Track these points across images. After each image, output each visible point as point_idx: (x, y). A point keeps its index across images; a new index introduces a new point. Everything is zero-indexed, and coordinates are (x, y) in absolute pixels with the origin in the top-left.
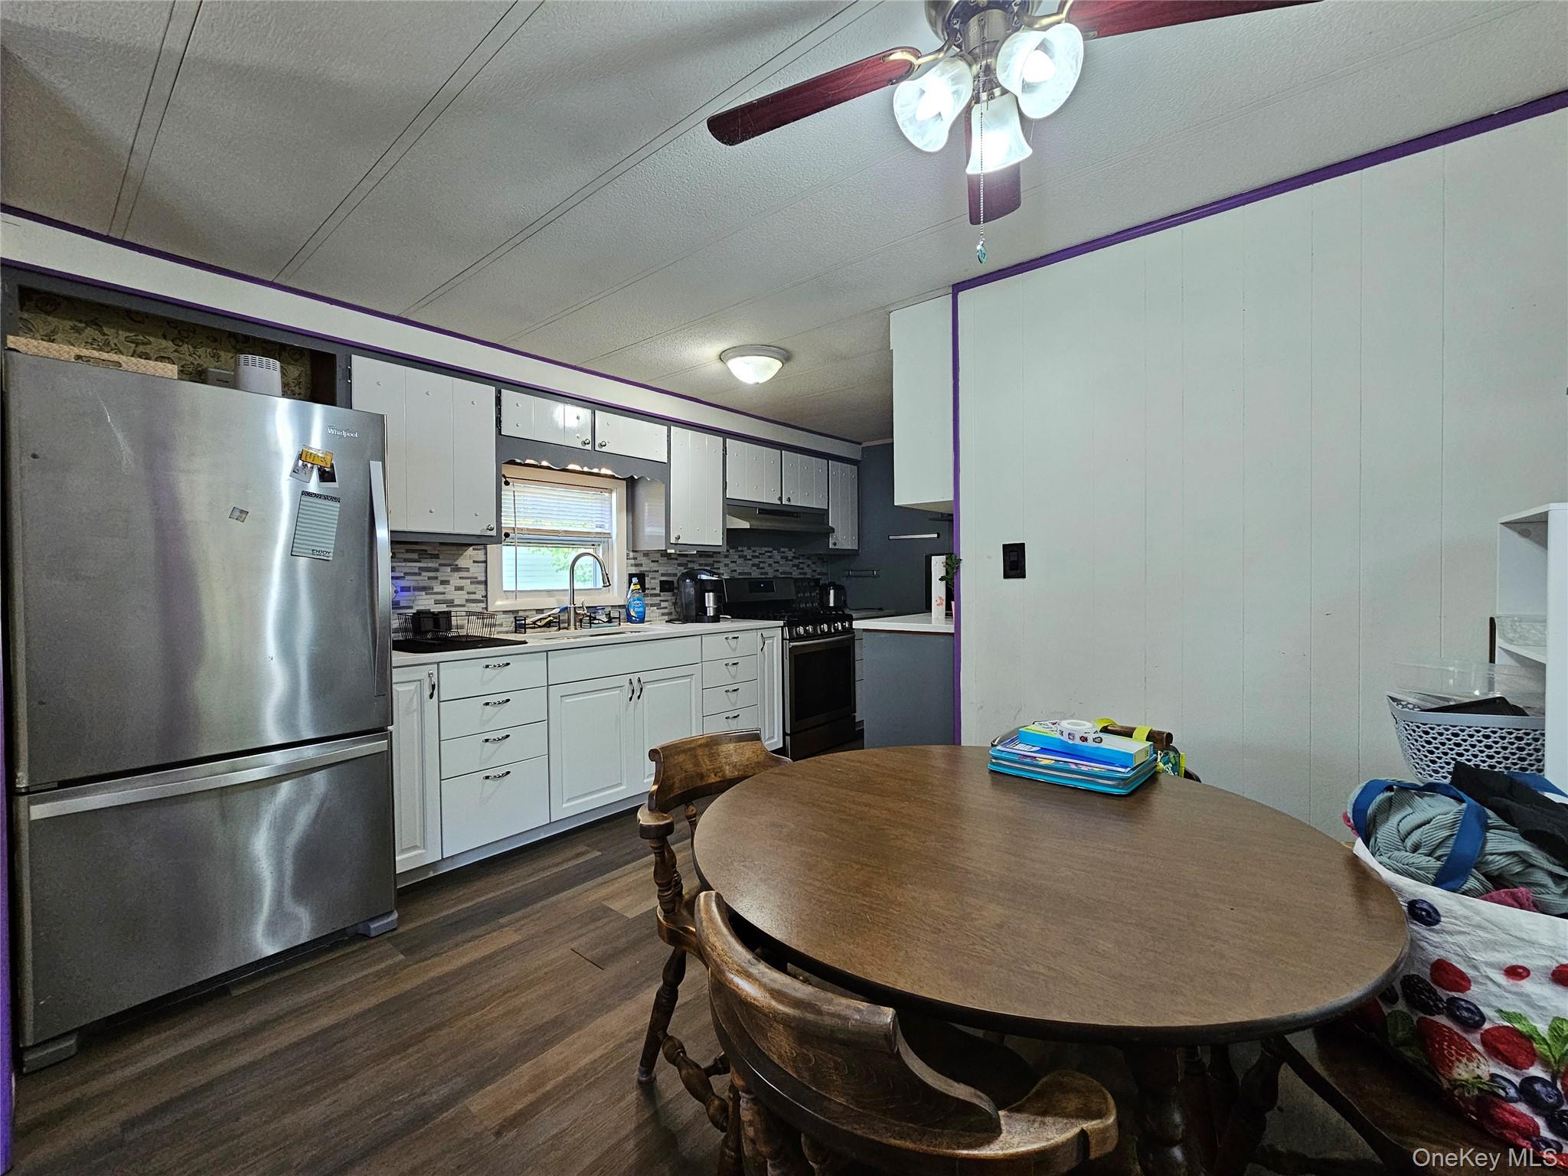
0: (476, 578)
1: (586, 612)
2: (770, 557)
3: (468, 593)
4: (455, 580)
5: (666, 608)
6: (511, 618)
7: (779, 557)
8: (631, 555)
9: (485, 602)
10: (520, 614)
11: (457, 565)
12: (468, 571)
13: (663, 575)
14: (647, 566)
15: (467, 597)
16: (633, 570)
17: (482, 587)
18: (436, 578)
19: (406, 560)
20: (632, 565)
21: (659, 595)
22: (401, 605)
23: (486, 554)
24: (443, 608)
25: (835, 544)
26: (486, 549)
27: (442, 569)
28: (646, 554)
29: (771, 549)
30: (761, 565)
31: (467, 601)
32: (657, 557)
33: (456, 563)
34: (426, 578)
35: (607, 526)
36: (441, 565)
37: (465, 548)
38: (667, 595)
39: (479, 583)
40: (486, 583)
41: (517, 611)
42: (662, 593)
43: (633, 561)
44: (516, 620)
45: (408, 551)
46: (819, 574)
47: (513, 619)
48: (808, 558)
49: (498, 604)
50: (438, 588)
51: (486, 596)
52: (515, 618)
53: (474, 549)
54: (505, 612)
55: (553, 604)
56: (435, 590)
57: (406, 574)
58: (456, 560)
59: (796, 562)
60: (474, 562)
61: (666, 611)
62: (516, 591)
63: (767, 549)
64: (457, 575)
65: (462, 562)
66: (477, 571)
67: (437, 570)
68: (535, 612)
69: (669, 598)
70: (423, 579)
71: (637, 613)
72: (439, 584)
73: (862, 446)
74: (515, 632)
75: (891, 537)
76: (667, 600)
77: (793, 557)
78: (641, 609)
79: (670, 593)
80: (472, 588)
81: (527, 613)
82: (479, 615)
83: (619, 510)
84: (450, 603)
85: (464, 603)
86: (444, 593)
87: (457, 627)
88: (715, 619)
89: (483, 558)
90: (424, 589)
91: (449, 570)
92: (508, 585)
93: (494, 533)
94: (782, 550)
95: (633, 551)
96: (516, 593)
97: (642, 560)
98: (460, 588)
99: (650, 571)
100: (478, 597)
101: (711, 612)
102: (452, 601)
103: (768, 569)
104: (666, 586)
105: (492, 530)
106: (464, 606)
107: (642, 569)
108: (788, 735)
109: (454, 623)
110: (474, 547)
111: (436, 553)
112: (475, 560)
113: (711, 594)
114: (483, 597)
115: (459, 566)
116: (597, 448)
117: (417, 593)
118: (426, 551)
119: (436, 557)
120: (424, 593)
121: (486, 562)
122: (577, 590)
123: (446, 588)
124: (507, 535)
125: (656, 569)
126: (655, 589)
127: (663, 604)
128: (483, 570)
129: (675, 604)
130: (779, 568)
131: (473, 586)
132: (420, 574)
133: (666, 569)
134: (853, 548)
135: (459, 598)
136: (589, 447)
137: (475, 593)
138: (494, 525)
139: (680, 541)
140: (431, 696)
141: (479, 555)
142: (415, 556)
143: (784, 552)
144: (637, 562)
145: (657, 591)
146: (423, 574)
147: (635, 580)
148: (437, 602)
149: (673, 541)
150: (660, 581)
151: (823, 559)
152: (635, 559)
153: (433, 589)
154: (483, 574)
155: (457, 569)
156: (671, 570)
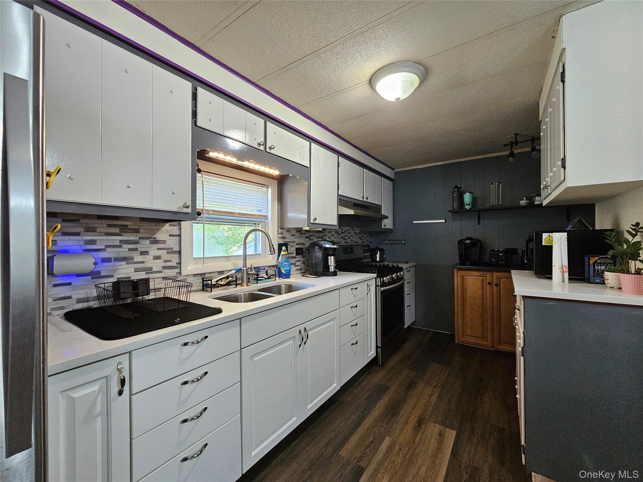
0: (172, 249)
1: (254, 272)
2: (349, 233)
3: (165, 261)
4: (154, 251)
5: (299, 265)
6: (199, 280)
7: (353, 233)
8: (280, 230)
9: (179, 267)
10: (207, 276)
11: (155, 238)
12: (165, 243)
13: (297, 244)
14: (289, 238)
15: (163, 264)
16: (281, 241)
17: (177, 256)
18: (136, 249)
19: (108, 234)
20: (280, 238)
21: (295, 258)
22: (102, 275)
23: (180, 229)
24: (142, 275)
25: (385, 226)
26: (180, 225)
27: (142, 241)
28: (288, 230)
29: (349, 228)
30: (346, 238)
31: (164, 268)
32: (294, 232)
33: (154, 236)
34: (127, 250)
35: (264, 211)
36: (140, 238)
37: (162, 224)
38: (299, 258)
39: (174, 252)
40: (180, 252)
41: (204, 274)
42: (297, 256)
43: (280, 235)
44: (203, 281)
45: (109, 226)
46: (370, 242)
47: (201, 281)
48: (365, 234)
49: (189, 268)
50: (138, 258)
51: (180, 263)
52: (203, 279)
53: (170, 225)
54: (195, 275)
55: (229, 267)
56: (135, 260)
57: (107, 246)
58: (155, 234)
59: (360, 235)
60: (170, 235)
61: (299, 267)
62: (204, 258)
63: (347, 228)
64: (155, 246)
65: (160, 236)
66: (172, 243)
67: (136, 243)
68: (217, 274)
69: (301, 259)
70: (124, 251)
71: (285, 271)
72: (139, 255)
73: (395, 171)
74: (203, 290)
75: (414, 222)
76: (299, 261)
77: (359, 233)
78: (288, 268)
79: (301, 256)
80: (168, 257)
81: (212, 275)
82: (174, 280)
83: (273, 200)
84: (149, 270)
85: (161, 269)
86: (143, 262)
87: (155, 290)
88: (334, 274)
89: (177, 233)
90: (124, 259)
91: (148, 242)
92: (197, 253)
93: (189, 210)
94: (354, 228)
95: (281, 228)
96: (204, 259)
97: (286, 234)
98: (157, 258)
99: (290, 242)
100: (173, 264)
101: (332, 269)
102: (151, 269)
103: (348, 240)
104: (299, 251)
105: (188, 207)
106: (161, 272)
107: (286, 240)
108: (379, 347)
109: (152, 287)
110: (170, 223)
111: (137, 227)
112: (171, 234)
113: (332, 257)
114: (177, 264)
115: (157, 239)
116: (268, 150)
117: (117, 263)
118: (127, 226)
119: (137, 231)
120: (124, 263)
121: (180, 236)
122: (248, 255)
123: (145, 258)
124: (199, 214)
125: (293, 240)
126: (293, 253)
127: (298, 263)
128: (178, 242)
129: (304, 263)
130: (353, 239)
131: (169, 255)
132: (120, 246)
133: (299, 240)
134: (391, 228)
135: (157, 265)
136: (262, 148)
137: (170, 261)
138: (189, 203)
139: (316, 222)
140: (120, 393)
141: (174, 230)
142: (117, 230)
143: (355, 230)
144: (283, 236)
145: (294, 255)
146: (124, 246)
147: (284, 248)
148: (137, 270)
149: (312, 221)
150: (296, 248)
151: (371, 234)
152: (282, 233)
153: (133, 259)
154: (178, 246)
155: (155, 242)
156: (302, 241)
